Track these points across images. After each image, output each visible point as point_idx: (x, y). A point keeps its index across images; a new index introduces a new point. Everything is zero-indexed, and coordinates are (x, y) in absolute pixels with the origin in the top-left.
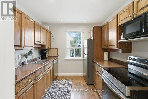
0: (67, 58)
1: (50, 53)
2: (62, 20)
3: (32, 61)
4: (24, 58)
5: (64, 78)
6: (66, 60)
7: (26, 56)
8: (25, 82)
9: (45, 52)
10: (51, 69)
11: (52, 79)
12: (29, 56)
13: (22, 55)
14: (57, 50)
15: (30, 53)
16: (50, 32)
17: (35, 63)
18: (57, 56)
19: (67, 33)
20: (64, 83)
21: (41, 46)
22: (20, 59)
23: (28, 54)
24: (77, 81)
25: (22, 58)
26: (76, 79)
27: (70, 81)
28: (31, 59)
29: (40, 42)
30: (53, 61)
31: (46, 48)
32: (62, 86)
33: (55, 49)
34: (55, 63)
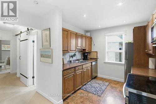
0: (106, 61)
1: (91, 55)
2: (99, 26)
3: (76, 60)
4: (71, 58)
5: (103, 79)
6: (105, 63)
7: (72, 57)
8: (68, 71)
9: (86, 54)
10: (89, 68)
11: (90, 77)
12: (74, 57)
13: (70, 56)
14: (97, 53)
15: (75, 55)
16: (91, 38)
17: (78, 62)
18: (97, 59)
19: (107, 37)
20: (100, 83)
21: (82, 50)
22: (69, 58)
23: (74, 56)
24: (114, 85)
25: (70, 58)
26: (115, 84)
27: (107, 84)
28: (76, 59)
29: (81, 47)
30: (92, 63)
31: (87, 51)
32: (97, 85)
33: (95, 52)
34: (93, 64)
